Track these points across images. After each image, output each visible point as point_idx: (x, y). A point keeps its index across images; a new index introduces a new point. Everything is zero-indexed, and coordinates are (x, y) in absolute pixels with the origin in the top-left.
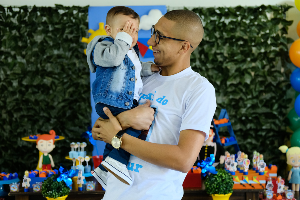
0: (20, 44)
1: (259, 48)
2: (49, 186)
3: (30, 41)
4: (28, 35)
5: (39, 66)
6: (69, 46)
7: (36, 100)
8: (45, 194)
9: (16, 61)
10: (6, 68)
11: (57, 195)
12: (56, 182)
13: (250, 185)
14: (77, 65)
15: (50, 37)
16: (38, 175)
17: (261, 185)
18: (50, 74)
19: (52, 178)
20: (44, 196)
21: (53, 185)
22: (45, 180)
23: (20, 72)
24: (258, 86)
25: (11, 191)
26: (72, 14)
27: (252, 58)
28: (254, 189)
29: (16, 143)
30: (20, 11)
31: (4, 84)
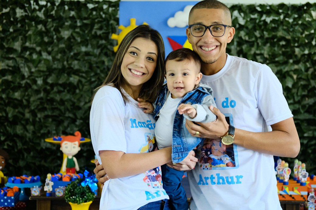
0: (46, 39)
1: (302, 49)
2: (72, 190)
3: (57, 37)
4: (54, 30)
5: (65, 63)
6: (98, 42)
7: (62, 100)
8: (68, 199)
9: (41, 58)
10: (30, 65)
11: (81, 201)
12: (80, 187)
13: (291, 196)
14: (106, 63)
15: (77, 33)
16: (61, 179)
17: (302, 196)
18: (76, 72)
19: (76, 182)
20: (67, 202)
21: (77, 190)
22: (69, 185)
23: (45, 69)
24: (300, 90)
25: (32, 195)
26: (102, 9)
27: (295, 59)
28: (294, 201)
29: (39, 144)
30: (47, 5)
31: (28, 81)
